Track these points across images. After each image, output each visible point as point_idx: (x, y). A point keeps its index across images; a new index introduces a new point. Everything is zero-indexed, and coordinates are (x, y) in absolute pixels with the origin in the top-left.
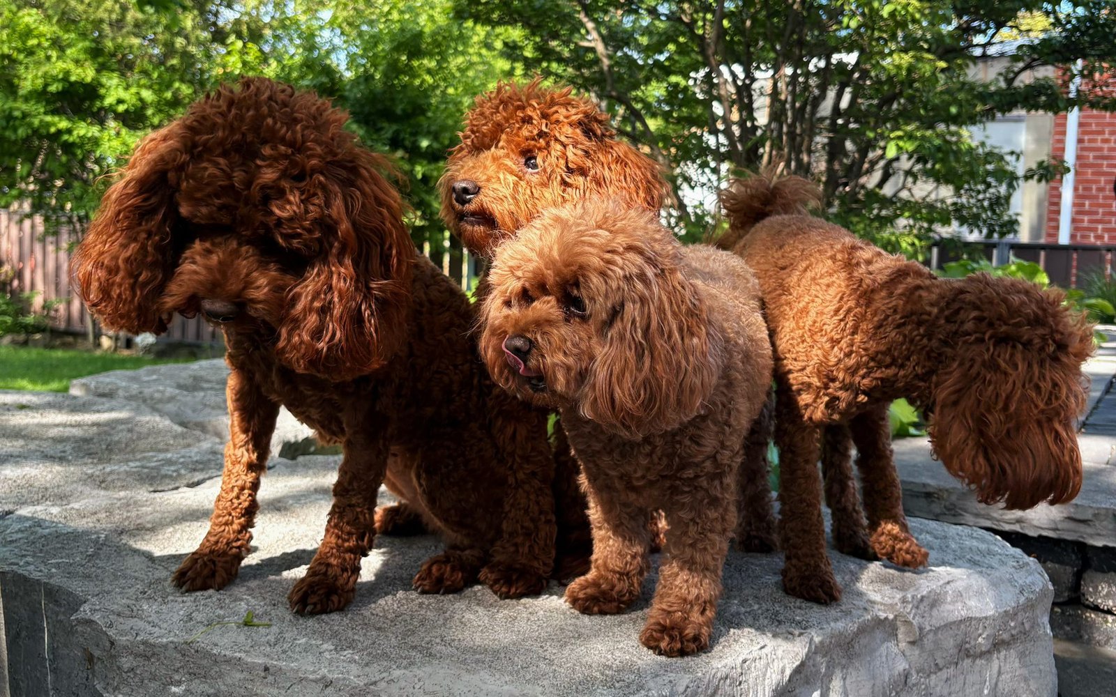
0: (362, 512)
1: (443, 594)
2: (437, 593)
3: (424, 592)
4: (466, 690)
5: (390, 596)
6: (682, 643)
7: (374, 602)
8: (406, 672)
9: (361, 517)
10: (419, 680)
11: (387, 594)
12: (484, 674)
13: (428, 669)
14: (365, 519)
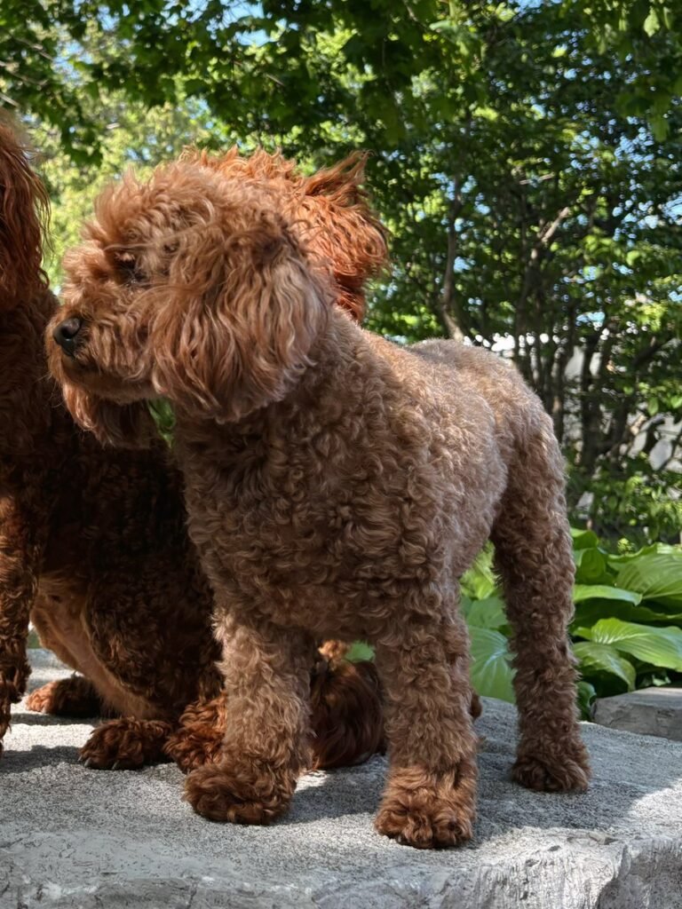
0: (8, 640)
1: (117, 769)
2: (109, 768)
3: (92, 766)
4: (131, 861)
5: (49, 767)
6: (434, 830)
7: (28, 771)
8: (52, 835)
9: (8, 647)
10: (69, 846)
11: (44, 764)
12: (158, 843)
13: (82, 834)
14: (13, 650)
